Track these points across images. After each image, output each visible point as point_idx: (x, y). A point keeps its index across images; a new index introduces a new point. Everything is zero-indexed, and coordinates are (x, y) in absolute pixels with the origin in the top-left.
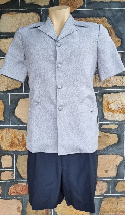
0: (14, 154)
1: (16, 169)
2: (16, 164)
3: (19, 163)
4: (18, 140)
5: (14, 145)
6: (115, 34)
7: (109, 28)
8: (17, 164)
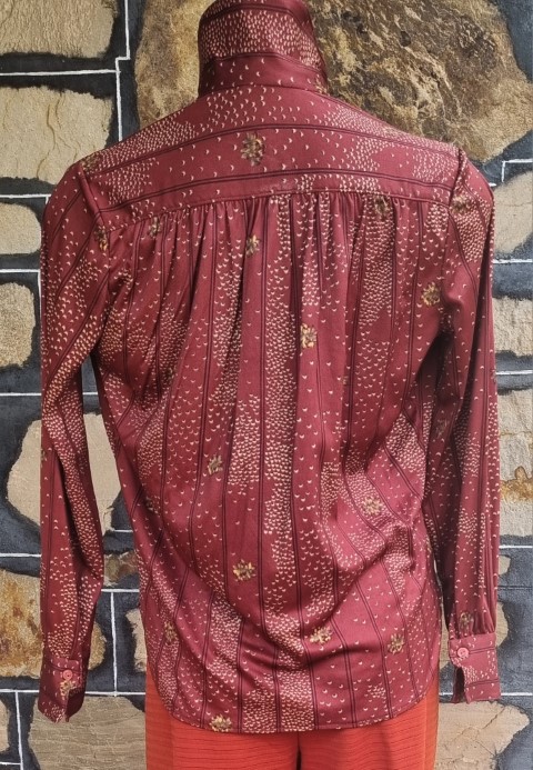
0: (17, 692)
1: (28, 759)
2: (25, 737)
3: (38, 734)
4: (31, 624)
5: (13, 648)
6: (515, 56)
7: (484, 24)
8: (31, 740)
